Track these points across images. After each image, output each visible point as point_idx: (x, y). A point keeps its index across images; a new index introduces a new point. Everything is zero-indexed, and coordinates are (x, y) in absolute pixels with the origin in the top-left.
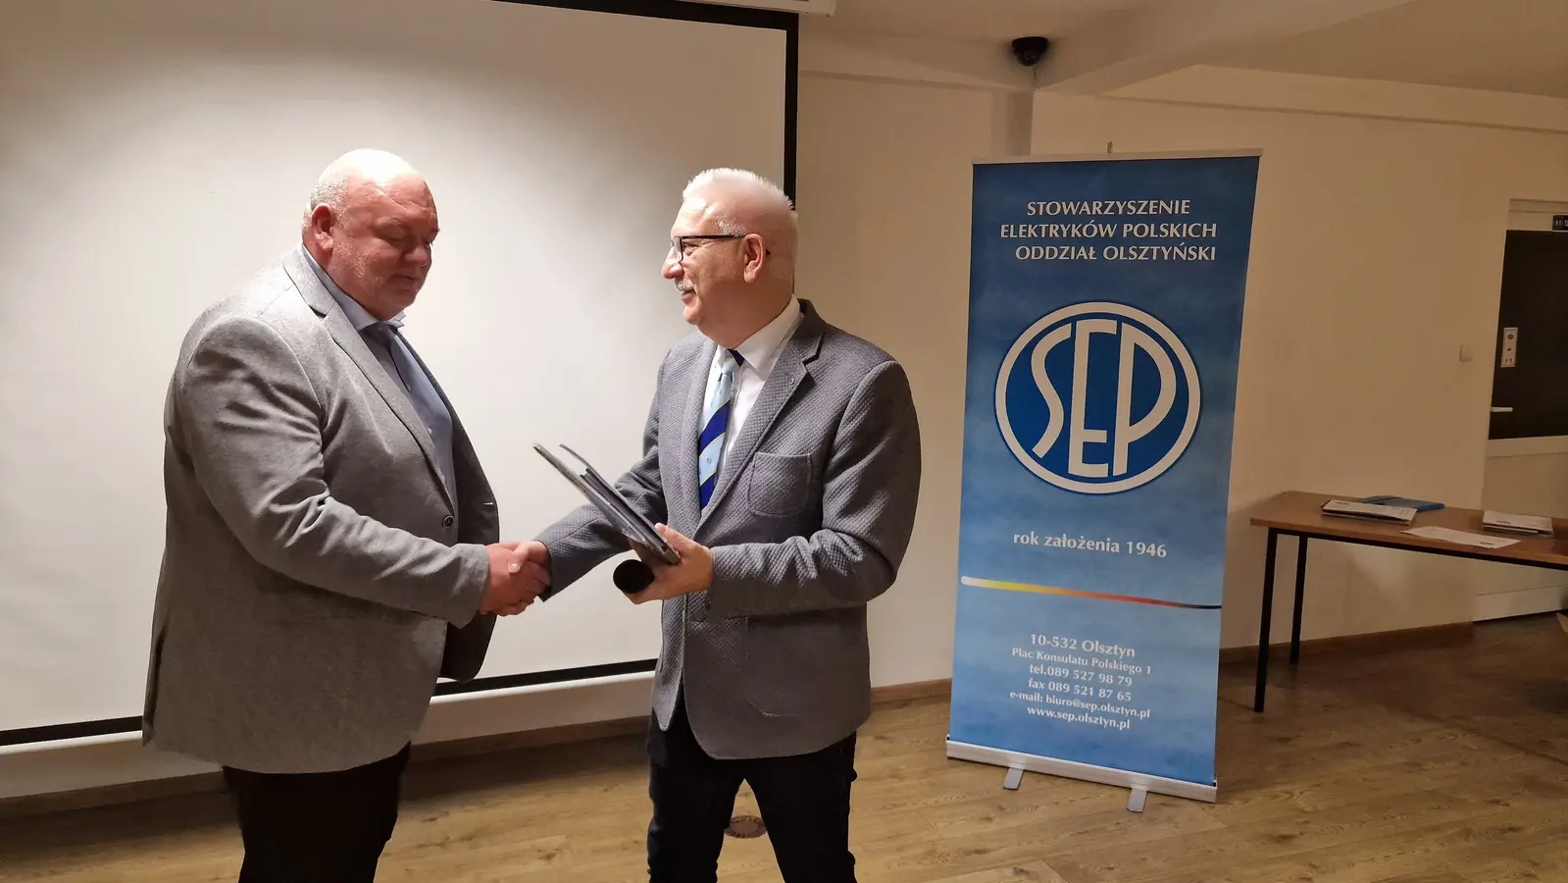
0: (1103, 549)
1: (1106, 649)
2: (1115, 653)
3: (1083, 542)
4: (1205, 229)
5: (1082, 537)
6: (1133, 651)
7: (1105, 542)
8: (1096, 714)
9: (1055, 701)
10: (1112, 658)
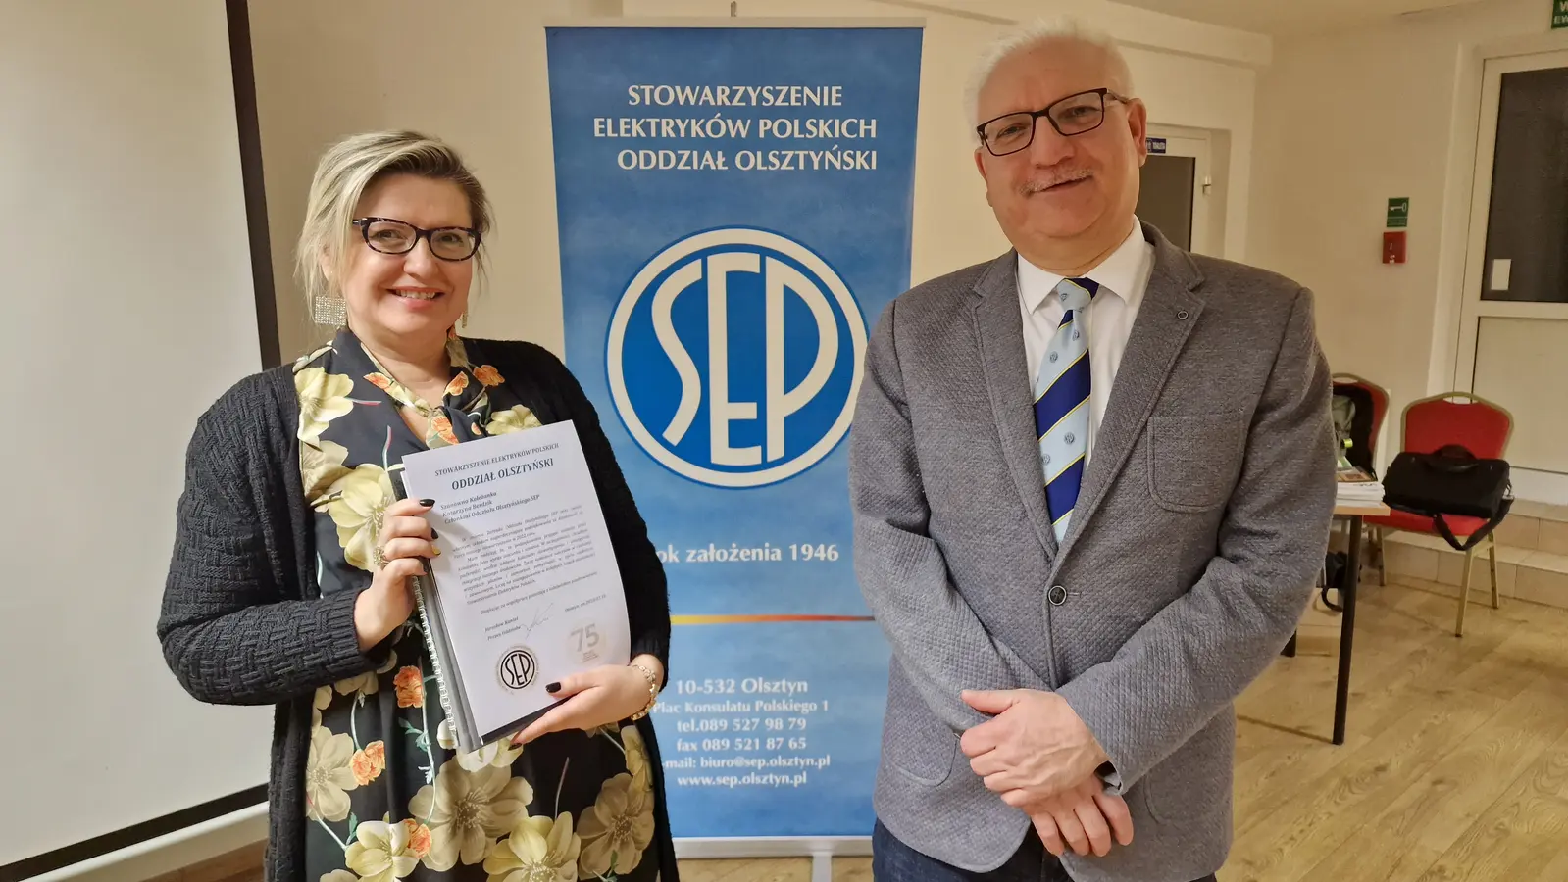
0: (761, 558)
1: (772, 686)
2: (784, 689)
3: (736, 551)
4: (862, 127)
5: (734, 545)
6: (805, 684)
7: (763, 548)
8: (765, 771)
9: (712, 763)
10: (780, 697)
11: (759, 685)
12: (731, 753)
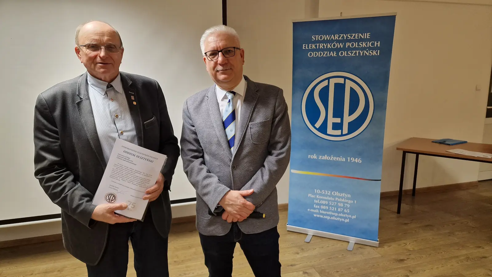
1: (340, 195)
4: (376, 44)
6: (350, 195)
7: (340, 158)
8: (337, 217)
9: (323, 212)
10: (342, 198)
11: (337, 194)
12: (328, 210)
